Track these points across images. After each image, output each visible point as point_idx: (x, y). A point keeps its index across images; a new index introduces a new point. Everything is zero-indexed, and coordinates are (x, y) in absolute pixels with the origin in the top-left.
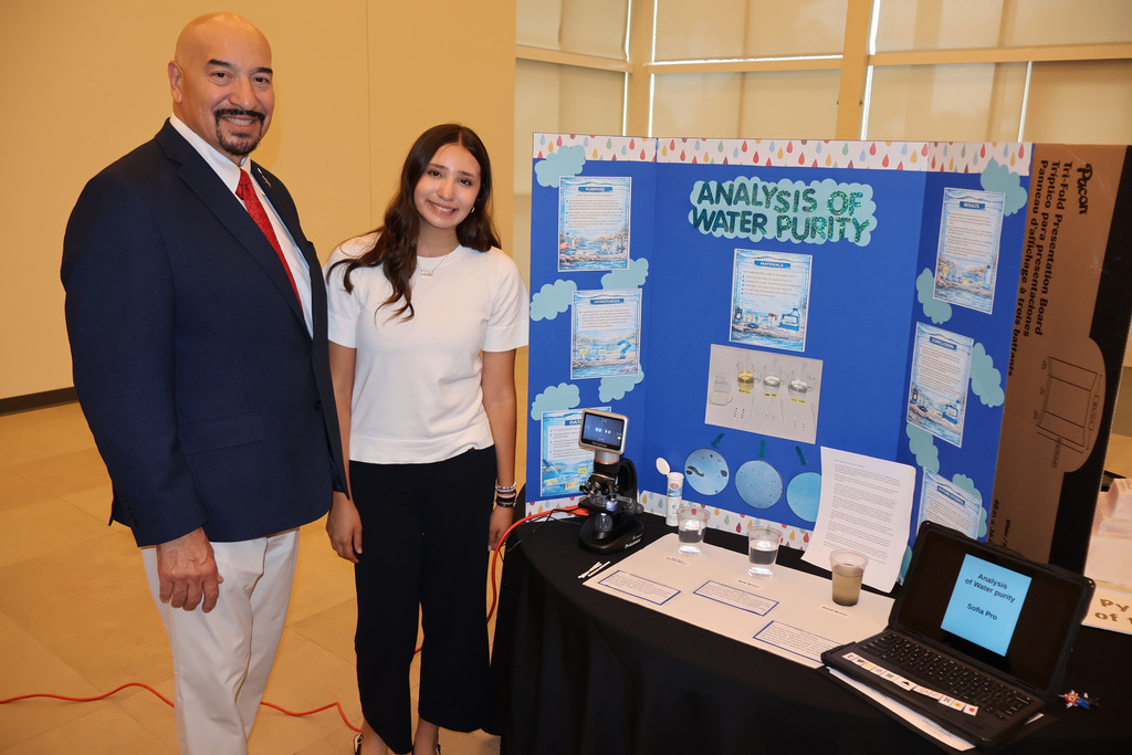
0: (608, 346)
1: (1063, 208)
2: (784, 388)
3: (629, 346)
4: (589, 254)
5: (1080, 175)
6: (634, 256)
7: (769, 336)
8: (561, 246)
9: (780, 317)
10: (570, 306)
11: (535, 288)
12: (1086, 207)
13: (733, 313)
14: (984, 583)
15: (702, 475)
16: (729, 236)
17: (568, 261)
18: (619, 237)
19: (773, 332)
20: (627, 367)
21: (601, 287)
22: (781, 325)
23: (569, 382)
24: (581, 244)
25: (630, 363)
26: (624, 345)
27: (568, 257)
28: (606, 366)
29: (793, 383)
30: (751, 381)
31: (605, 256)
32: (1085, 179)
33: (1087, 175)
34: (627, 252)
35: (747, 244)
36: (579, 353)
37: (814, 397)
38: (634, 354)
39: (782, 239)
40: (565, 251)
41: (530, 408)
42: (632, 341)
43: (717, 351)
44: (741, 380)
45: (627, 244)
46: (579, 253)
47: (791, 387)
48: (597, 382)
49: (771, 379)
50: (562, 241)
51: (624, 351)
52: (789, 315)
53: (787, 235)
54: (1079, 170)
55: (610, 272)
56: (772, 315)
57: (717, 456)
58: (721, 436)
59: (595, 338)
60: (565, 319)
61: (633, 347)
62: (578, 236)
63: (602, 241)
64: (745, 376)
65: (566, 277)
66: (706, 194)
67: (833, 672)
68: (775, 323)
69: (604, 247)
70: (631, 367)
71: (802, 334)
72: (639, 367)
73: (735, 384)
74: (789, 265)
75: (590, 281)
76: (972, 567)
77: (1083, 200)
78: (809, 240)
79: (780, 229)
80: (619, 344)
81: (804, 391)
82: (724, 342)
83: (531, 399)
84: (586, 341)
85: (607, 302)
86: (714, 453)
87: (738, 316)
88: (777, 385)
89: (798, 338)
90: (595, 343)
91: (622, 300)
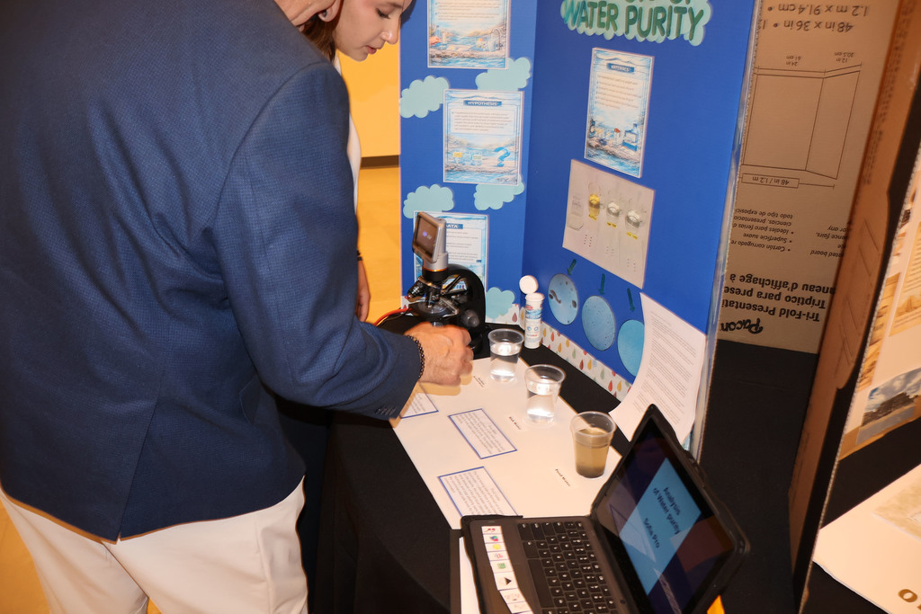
0: (484, 151)
2: (622, 218)
3: (508, 154)
4: (463, 49)
6: (515, 54)
7: (614, 156)
8: (431, 40)
9: (623, 133)
10: (442, 106)
11: (405, 84)
13: (588, 125)
15: (560, 302)
16: (590, 32)
17: (438, 56)
18: (497, 32)
19: (617, 151)
20: (505, 176)
21: (474, 87)
22: (624, 144)
23: (443, 185)
24: (453, 39)
25: (509, 172)
26: (502, 153)
27: (439, 52)
28: (482, 172)
29: (630, 214)
30: (597, 206)
31: (480, 53)
34: (505, 50)
35: (600, 41)
36: (451, 157)
37: (644, 233)
38: (514, 163)
39: (630, 37)
40: (435, 45)
41: (403, 206)
42: (511, 149)
43: (576, 166)
44: (591, 204)
45: (506, 41)
46: (451, 49)
47: (628, 219)
48: (471, 188)
49: (614, 207)
50: (433, 35)
51: (502, 158)
52: (630, 131)
53: (633, 33)
55: (486, 71)
56: (617, 131)
57: (571, 285)
58: (575, 261)
59: (470, 142)
60: (436, 118)
61: (512, 156)
62: (450, 29)
63: (476, 36)
64: (595, 199)
65: (437, 73)
68: (619, 139)
69: (479, 42)
70: (510, 177)
71: (637, 156)
72: (519, 178)
73: (586, 207)
74: (632, 70)
75: (463, 79)
78: (651, 38)
79: (630, 22)
80: (498, 150)
81: (637, 224)
82: (581, 159)
83: (404, 197)
84: (460, 144)
85: (483, 104)
86: (567, 279)
87: (592, 130)
88: (617, 214)
89: (634, 160)
90: (469, 147)
91: (499, 104)
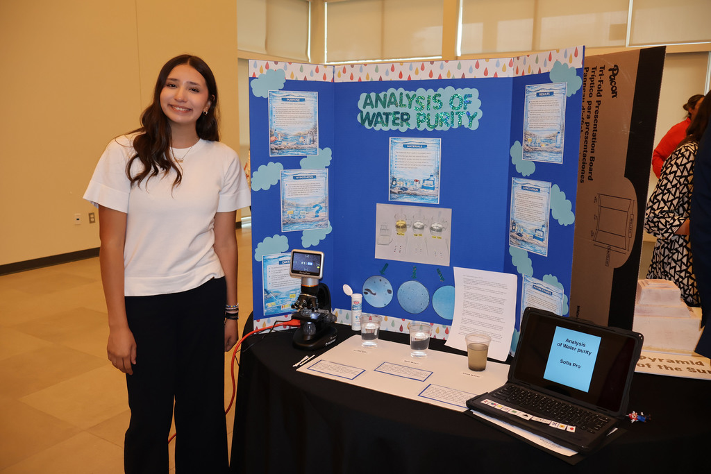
0: (307, 208)
1: (601, 96)
2: (427, 230)
3: (321, 208)
4: (291, 144)
5: (611, 73)
6: (322, 146)
7: (415, 195)
8: (271, 139)
9: (422, 182)
10: (279, 181)
11: (254, 168)
12: (616, 93)
13: (390, 181)
14: (570, 344)
15: (375, 294)
16: (386, 129)
17: (276, 149)
18: (311, 133)
19: (417, 192)
20: (320, 223)
21: (300, 168)
22: (423, 187)
23: (281, 234)
24: (285, 138)
25: (322, 220)
26: (317, 208)
27: (276, 147)
28: (306, 222)
29: (433, 226)
30: (404, 227)
31: (302, 146)
32: (614, 75)
33: (615, 72)
34: (317, 144)
35: (397, 134)
36: (287, 214)
37: (447, 234)
38: (324, 214)
39: (421, 129)
40: (274, 142)
41: (254, 253)
42: (323, 205)
43: (380, 207)
44: (398, 227)
45: (317, 138)
46: (284, 143)
47: (432, 229)
48: (300, 234)
49: (419, 224)
50: (272, 135)
51: (317, 212)
52: (428, 180)
53: (423, 127)
54: (610, 70)
55: (306, 157)
56: (417, 181)
57: (384, 280)
58: (387, 265)
59: (298, 203)
60: (276, 189)
61: (324, 209)
62: (283, 132)
63: (299, 136)
64: (401, 223)
65: (275, 160)
66: (368, 102)
67: (475, 413)
68: (419, 186)
69: (301, 139)
70: (323, 223)
71: (437, 192)
72: (329, 223)
73: (394, 229)
74: (426, 146)
75: (292, 163)
76: (561, 334)
77: (614, 88)
78: (438, 128)
79: (419, 121)
80: (314, 207)
81: (440, 230)
82: (386, 201)
83: (254, 246)
84: (291, 205)
85: (305, 178)
86: (382, 278)
87: (394, 183)
88: (422, 228)
89: (434, 194)
90: (297, 207)
91: (315, 177)
